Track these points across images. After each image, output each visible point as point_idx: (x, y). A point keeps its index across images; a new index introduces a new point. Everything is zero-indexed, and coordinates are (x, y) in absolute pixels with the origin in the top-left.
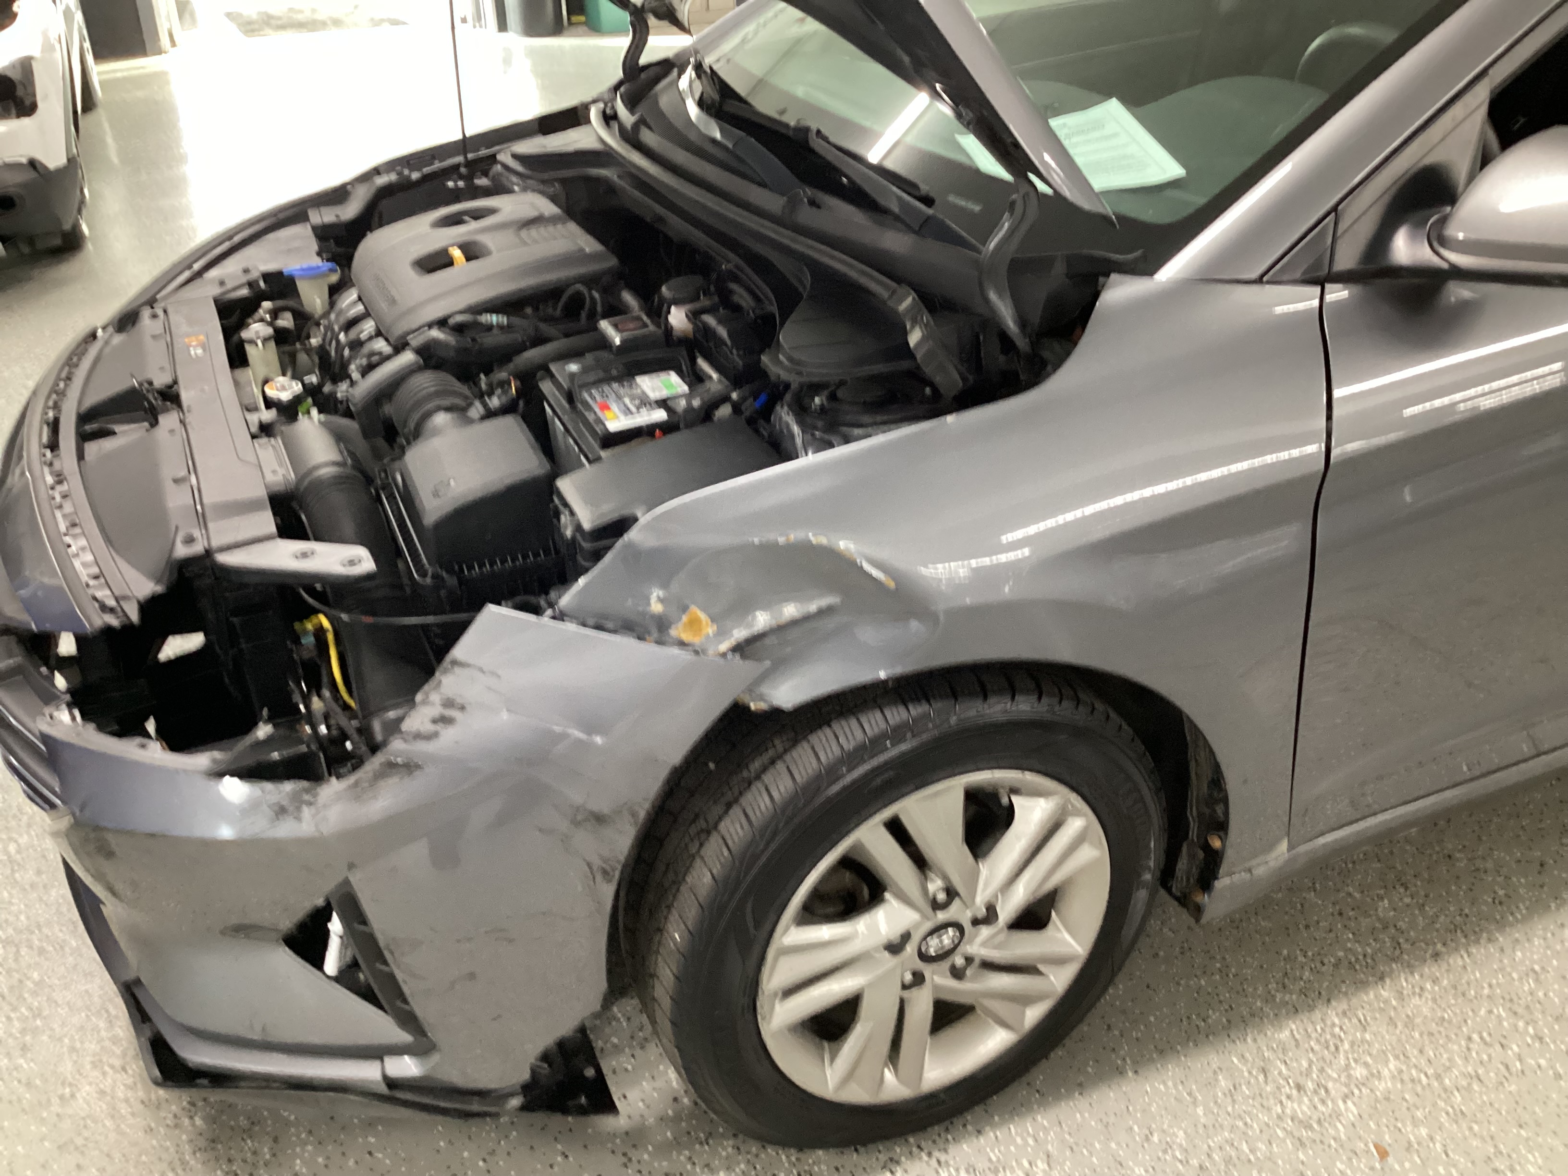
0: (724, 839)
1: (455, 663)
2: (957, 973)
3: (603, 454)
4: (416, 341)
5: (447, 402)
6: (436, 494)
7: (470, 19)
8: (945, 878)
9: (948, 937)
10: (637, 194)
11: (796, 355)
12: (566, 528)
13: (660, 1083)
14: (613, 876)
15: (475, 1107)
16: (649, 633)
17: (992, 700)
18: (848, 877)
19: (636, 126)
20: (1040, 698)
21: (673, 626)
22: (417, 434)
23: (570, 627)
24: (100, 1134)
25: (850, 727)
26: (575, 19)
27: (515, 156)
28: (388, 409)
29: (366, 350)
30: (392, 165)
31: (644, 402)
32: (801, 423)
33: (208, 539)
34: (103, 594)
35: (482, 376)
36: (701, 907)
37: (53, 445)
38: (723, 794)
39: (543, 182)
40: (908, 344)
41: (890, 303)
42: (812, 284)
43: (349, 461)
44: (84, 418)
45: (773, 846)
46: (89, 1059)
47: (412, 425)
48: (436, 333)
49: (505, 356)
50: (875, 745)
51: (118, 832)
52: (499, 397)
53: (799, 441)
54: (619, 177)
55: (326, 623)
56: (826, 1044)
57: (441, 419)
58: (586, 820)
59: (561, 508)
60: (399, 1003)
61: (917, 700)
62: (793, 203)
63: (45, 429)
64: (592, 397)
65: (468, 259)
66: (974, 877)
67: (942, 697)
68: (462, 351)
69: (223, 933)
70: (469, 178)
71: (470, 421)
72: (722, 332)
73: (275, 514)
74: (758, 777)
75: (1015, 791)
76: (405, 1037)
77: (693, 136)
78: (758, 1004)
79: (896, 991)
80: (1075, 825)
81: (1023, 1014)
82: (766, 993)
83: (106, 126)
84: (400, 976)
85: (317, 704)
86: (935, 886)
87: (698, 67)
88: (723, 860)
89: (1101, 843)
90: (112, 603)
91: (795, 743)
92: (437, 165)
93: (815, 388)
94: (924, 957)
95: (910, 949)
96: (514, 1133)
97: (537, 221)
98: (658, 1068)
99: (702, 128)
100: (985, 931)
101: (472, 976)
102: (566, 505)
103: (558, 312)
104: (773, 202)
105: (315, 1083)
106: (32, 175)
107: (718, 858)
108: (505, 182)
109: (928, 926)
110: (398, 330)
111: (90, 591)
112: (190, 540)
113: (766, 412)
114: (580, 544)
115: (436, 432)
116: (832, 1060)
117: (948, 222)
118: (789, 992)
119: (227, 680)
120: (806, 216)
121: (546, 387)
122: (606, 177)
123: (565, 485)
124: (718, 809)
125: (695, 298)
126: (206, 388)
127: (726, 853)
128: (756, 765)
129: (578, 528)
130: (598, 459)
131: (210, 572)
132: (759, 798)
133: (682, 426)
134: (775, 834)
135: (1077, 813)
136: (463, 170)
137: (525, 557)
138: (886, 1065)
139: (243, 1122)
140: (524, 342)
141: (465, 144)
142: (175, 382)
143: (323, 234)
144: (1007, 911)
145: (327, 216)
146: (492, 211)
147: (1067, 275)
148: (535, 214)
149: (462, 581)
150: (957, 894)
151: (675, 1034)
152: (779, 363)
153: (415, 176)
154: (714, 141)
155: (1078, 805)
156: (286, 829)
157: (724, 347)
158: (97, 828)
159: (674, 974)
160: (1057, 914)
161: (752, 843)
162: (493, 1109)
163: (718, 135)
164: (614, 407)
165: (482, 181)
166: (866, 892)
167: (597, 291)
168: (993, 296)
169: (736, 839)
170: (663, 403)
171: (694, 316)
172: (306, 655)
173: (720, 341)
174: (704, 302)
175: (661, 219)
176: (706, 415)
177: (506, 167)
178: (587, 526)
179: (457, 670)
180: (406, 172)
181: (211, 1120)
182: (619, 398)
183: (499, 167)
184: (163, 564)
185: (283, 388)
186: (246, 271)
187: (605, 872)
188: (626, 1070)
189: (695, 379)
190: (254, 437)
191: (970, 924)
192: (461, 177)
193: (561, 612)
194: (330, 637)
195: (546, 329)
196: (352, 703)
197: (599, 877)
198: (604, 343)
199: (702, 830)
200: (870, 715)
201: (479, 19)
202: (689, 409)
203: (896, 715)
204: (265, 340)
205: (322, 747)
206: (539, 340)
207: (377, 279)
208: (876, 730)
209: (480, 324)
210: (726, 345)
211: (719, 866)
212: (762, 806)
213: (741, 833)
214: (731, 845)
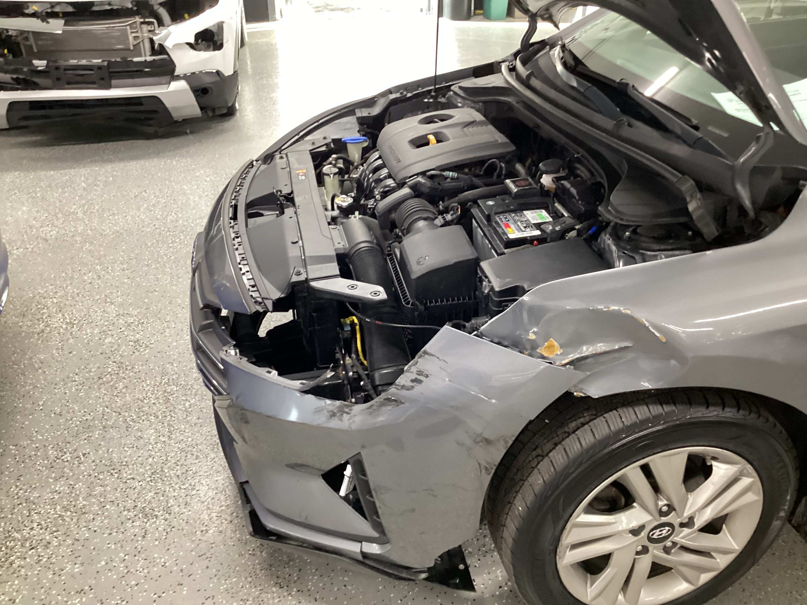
0: (551, 461)
1: (426, 353)
2: (667, 550)
3: (506, 251)
4: (411, 182)
5: (425, 215)
6: (418, 263)
7: (424, 10)
8: (668, 499)
9: (665, 531)
10: (527, 112)
11: (620, 209)
12: (485, 289)
13: (492, 576)
14: (490, 473)
15: (404, 575)
16: (526, 350)
17: (711, 408)
18: (614, 490)
19: (529, 77)
20: (738, 411)
21: (539, 348)
22: (408, 231)
23: (485, 341)
24: (218, 553)
25: (629, 413)
26: (478, 12)
27: (460, 88)
28: (393, 215)
29: (383, 184)
30: (398, 88)
31: (528, 225)
32: (617, 245)
33: (307, 275)
34: (255, 295)
35: (441, 202)
36: (535, 495)
37: (235, 217)
38: (553, 438)
39: (474, 102)
40: (687, 209)
41: (677, 185)
42: (628, 171)
43: (375, 241)
44: (249, 206)
45: (579, 470)
46: (215, 514)
47: (406, 225)
48: (420, 179)
49: (454, 193)
50: (643, 424)
51: (254, 412)
52: (452, 215)
53: (615, 255)
54: (517, 103)
55: (356, 321)
56: (589, 575)
57: (421, 224)
58: (481, 441)
59: (483, 278)
60: (375, 517)
61: (667, 403)
62: (619, 125)
63: (231, 209)
64: (501, 219)
65: (438, 141)
66: (685, 502)
67: (682, 403)
68: (432, 189)
69: (288, 466)
70: (435, 98)
71: (436, 227)
72: (573, 191)
73: (339, 264)
74: (574, 432)
75: (714, 458)
76: (375, 534)
77: (559, 83)
78: (558, 550)
79: (632, 555)
80: (745, 482)
81: (699, 578)
82: (563, 546)
83: (248, 55)
84: (378, 504)
85: (348, 360)
86: (662, 503)
87: (563, 47)
88: (550, 473)
89: (759, 493)
90: (260, 300)
91: (596, 416)
92: (420, 90)
93: (626, 227)
94: (650, 540)
95: (644, 534)
96: (417, 589)
97: (472, 123)
98: (492, 568)
99: (565, 79)
100: (686, 531)
101: (413, 510)
102: (486, 277)
103: (482, 173)
104: (609, 124)
105: (328, 549)
106: (218, 78)
107: (548, 472)
108: (455, 102)
109: (656, 523)
110: (401, 176)
111: (251, 293)
112: (299, 274)
113: (595, 236)
114: (492, 298)
115: (419, 231)
116: (592, 585)
117: (710, 141)
118: (574, 546)
119: (305, 343)
120: (626, 132)
121: (475, 211)
122: (508, 101)
123: (484, 265)
124: (549, 445)
125: (557, 171)
126: (307, 197)
127: (552, 469)
128: (573, 425)
129: (492, 289)
130: (503, 254)
131: (306, 290)
132: (573, 444)
133: (548, 240)
134: (580, 464)
135: (748, 475)
136: (433, 94)
137: (459, 299)
138: (620, 592)
139: (285, 558)
140: (464, 187)
141: (436, 79)
142: (292, 192)
143: (362, 121)
144: (700, 522)
145: (364, 113)
146: (450, 117)
147: (783, 178)
148: (473, 120)
149: (426, 308)
150: (675, 510)
151: (512, 558)
152: (609, 211)
153: (409, 95)
154: (573, 87)
155: (751, 471)
156: (334, 424)
157: (574, 200)
158: (243, 409)
159: (516, 527)
160: (726, 526)
161: (567, 467)
162: (413, 578)
163: (575, 84)
164: (512, 226)
165: (443, 100)
166: (623, 500)
167: (503, 163)
168: (739, 187)
169: (559, 463)
170: (538, 226)
171: (557, 180)
172: (346, 335)
173: (571, 196)
174: (562, 174)
175: (538, 126)
176: (562, 235)
177: (455, 93)
178: (497, 289)
179: (426, 356)
180: (405, 93)
181: (271, 555)
182: (515, 222)
183: (452, 93)
184: (286, 284)
185: (344, 201)
186: (325, 138)
187: (486, 469)
188: (475, 566)
189: (556, 215)
190: (329, 224)
191: (678, 525)
192: (432, 97)
193: (481, 333)
194: (358, 327)
195: (476, 181)
196: (365, 362)
197: (483, 471)
198: (506, 191)
199: (539, 456)
200: (641, 408)
201: (429, 10)
202: (553, 231)
203: (656, 410)
204: (335, 174)
205: (349, 383)
206: (473, 187)
207: (390, 147)
208: (644, 417)
209: (443, 176)
210: (575, 198)
211: (548, 476)
212: (575, 448)
213: (562, 461)
214: (555, 466)
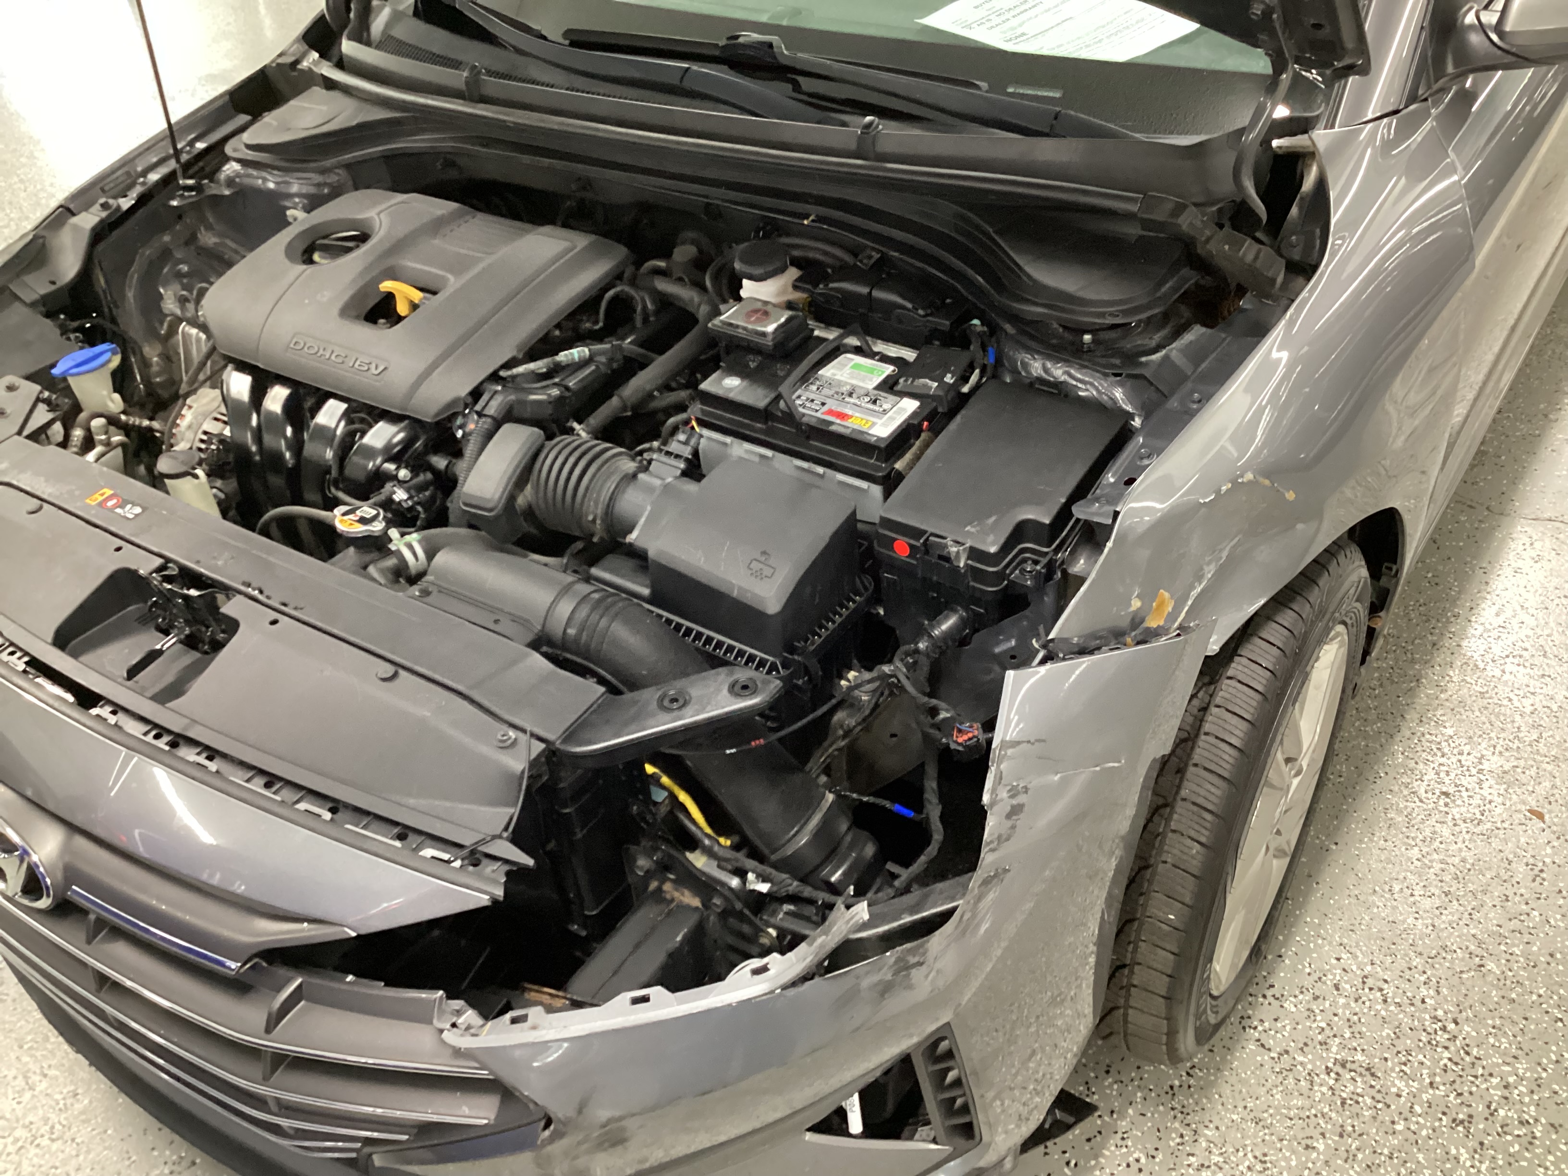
0: (1194, 804)
1: (1007, 747)
3: (896, 467)
12: (959, 560)
16: (1128, 635)
21: (1147, 619)
22: (609, 519)
25: (1256, 646)
30: (83, 198)
36: (1195, 876)
48: (509, 392)
62: (872, 133)
85: (697, 859)
92: (145, 183)
102: (937, 536)
103: (600, 325)
112: (510, 743)
117: (1082, 115)
122: (451, 148)
129: (973, 553)
136: (185, 182)
142: (165, 559)
143: (47, 308)
164: (848, 411)
170: (891, 390)
172: (664, 811)
177: (249, 163)
179: (1010, 753)
180: (111, 202)
182: (839, 400)
183: (236, 166)
185: (364, 519)
186: (11, 388)
192: (189, 190)
194: (666, 780)
196: (728, 842)
211: (1206, 833)
212: (1226, 757)
213: (1218, 792)
214: (1210, 807)
